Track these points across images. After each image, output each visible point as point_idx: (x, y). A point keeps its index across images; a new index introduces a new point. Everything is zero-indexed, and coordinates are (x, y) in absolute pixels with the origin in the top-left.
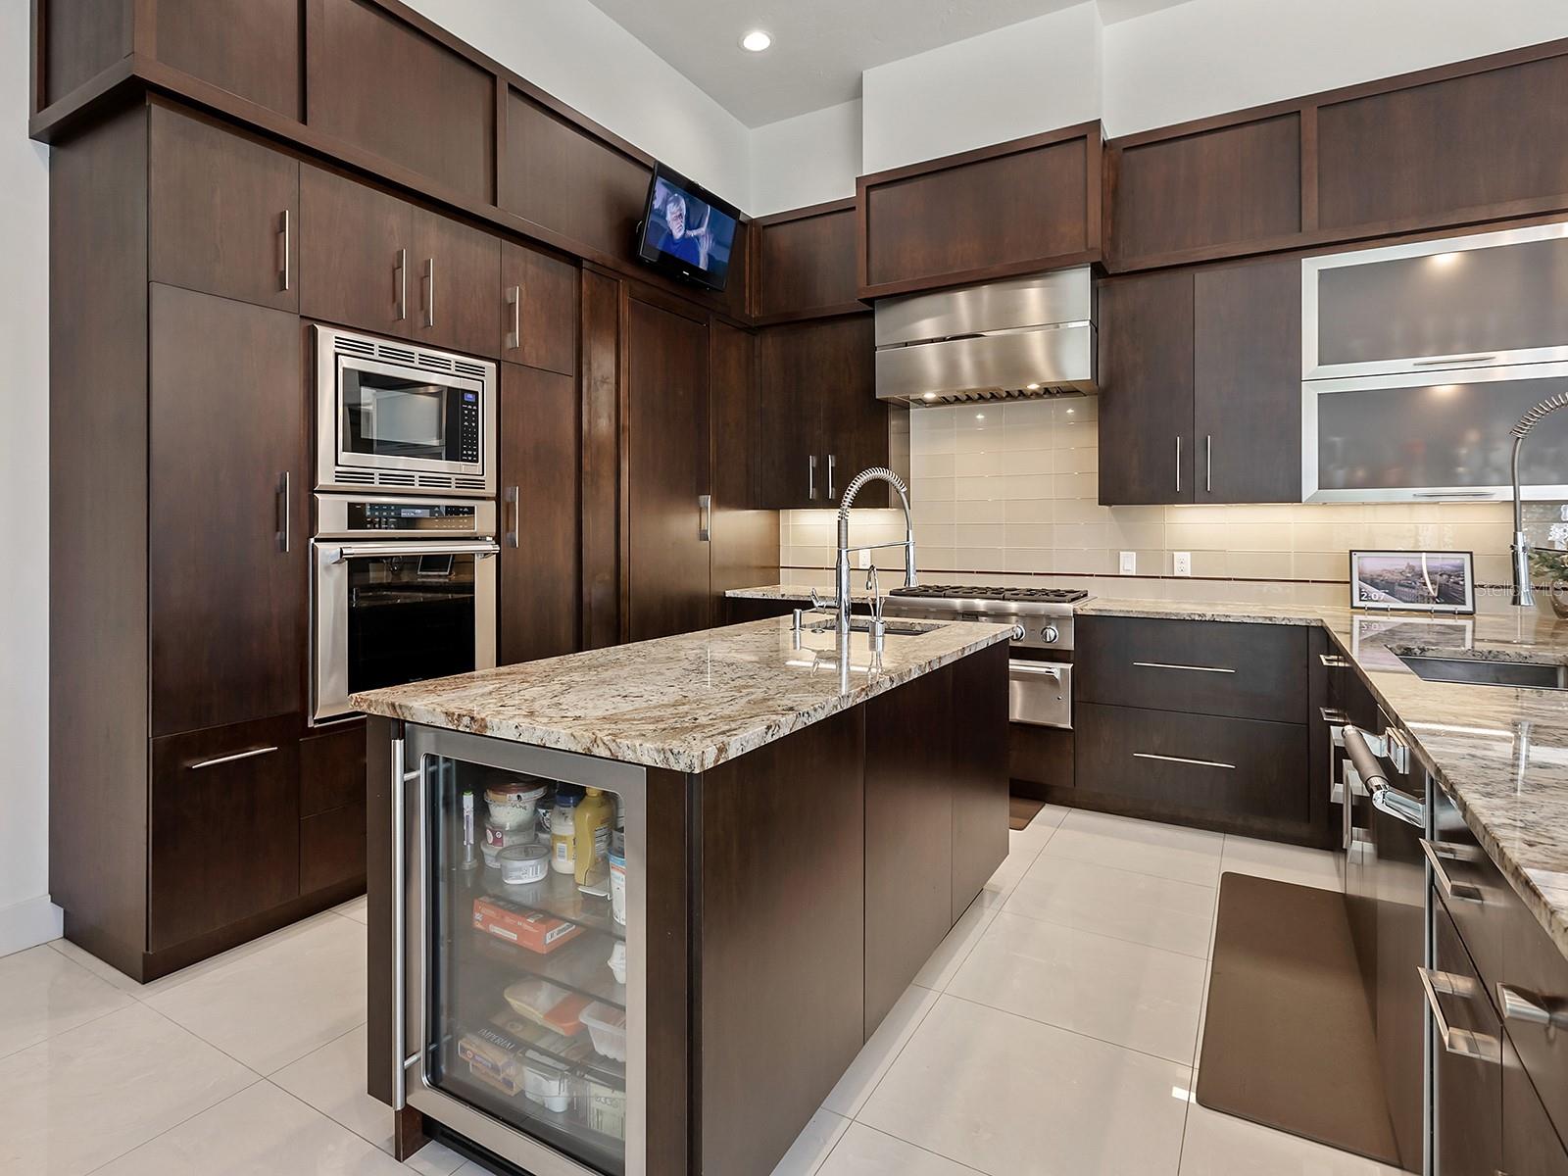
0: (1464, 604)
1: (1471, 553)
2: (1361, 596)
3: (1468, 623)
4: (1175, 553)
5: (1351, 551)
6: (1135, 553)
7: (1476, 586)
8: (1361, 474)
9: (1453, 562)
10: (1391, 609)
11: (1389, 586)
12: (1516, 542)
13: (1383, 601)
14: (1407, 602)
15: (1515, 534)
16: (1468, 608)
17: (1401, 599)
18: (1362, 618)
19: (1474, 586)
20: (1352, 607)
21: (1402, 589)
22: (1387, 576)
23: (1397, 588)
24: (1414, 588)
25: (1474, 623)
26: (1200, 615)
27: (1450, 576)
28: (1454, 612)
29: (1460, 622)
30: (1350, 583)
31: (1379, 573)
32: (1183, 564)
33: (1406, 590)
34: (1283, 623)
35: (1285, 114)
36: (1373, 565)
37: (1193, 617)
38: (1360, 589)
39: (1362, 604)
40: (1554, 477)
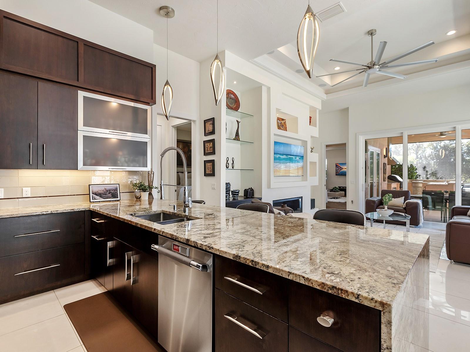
0: (118, 198)
1: (119, 184)
2: (93, 198)
3: (119, 203)
4: (23, 188)
5: (89, 185)
6: (3, 189)
7: (121, 193)
8: (94, 161)
9: (115, 187)
10: (101, 201)
11: (100, 195)
12: (161, 183)
13: (99, 199)
14: (104, 199)
15: (161, 181)
16: (119, 199)
17: (103, 198)
18: (93, 205)
19: (120, 193)
20: (90, 202)
21: (103, 195)
22: (100, 192)
23: (102, 195)
24: (106, 195)
25: (120, 203)
26: (46, 212)
27: (114, 190)
28: (116, 200)
29: (117, 203)
30: (89, 194)
31: (97, 191)
32: (27, 192)
33: (104, 195)
34: (77, 210)
35: (75, 41)
36: (96, 189)
37: (43, 213)
38: (92, 196)
39: (93, 201)
40: (138, 165)
